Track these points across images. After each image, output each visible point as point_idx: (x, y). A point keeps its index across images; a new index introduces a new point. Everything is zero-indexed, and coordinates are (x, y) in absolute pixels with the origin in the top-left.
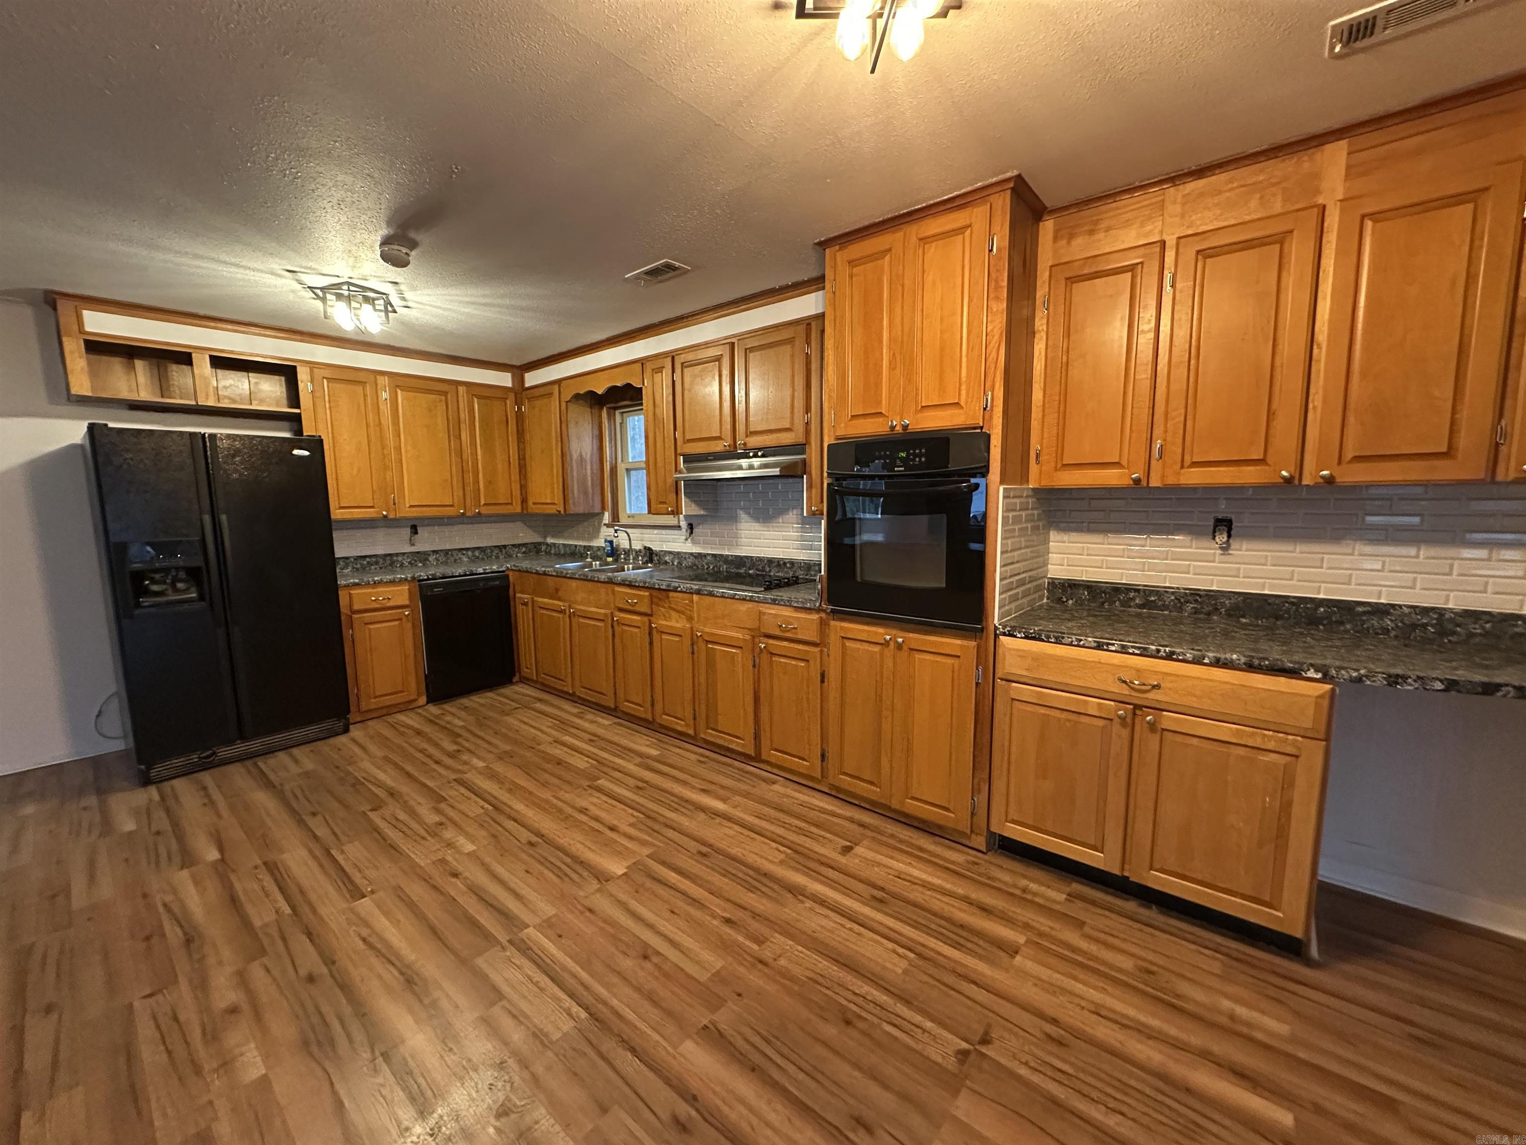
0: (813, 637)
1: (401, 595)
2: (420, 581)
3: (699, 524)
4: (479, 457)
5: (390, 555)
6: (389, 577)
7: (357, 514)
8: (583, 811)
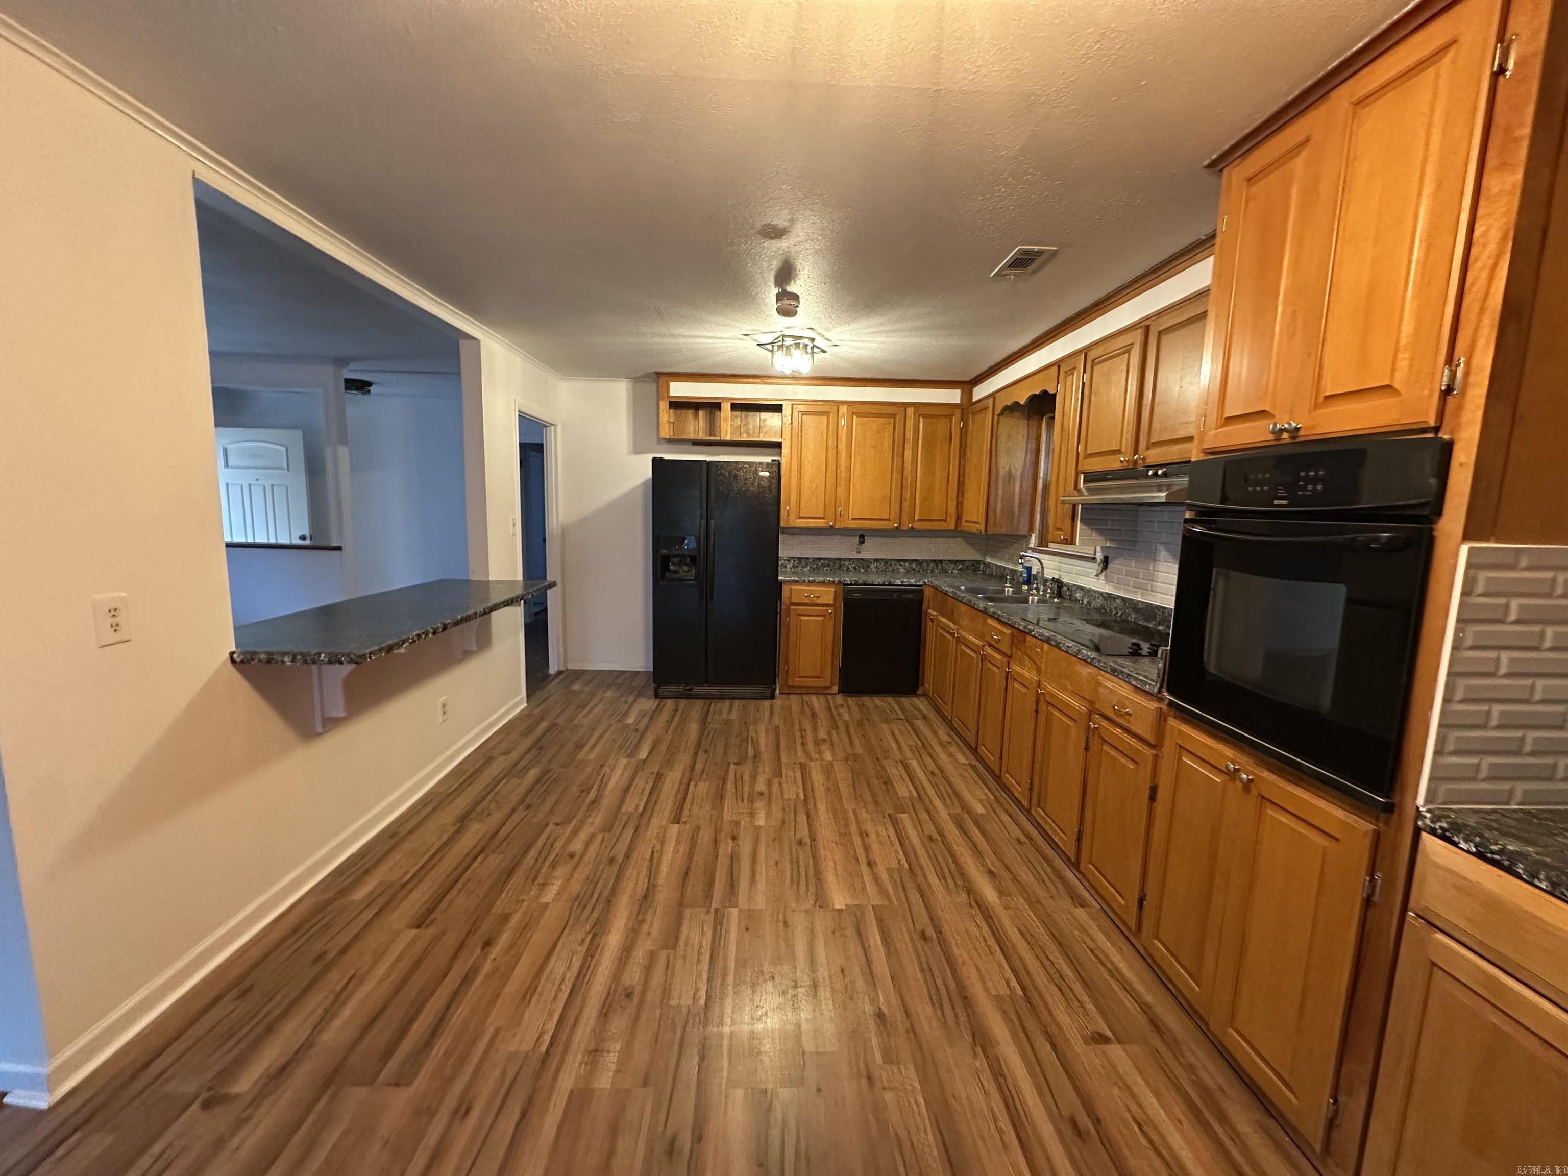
0: (1145, 730)
1: (827, 595)
2: (845, 585)
3: (1115, 558)
4: (918, 475)
5: (840, 559)
6: (821, 579)
7: (812, 523)
8: (864, 835)
